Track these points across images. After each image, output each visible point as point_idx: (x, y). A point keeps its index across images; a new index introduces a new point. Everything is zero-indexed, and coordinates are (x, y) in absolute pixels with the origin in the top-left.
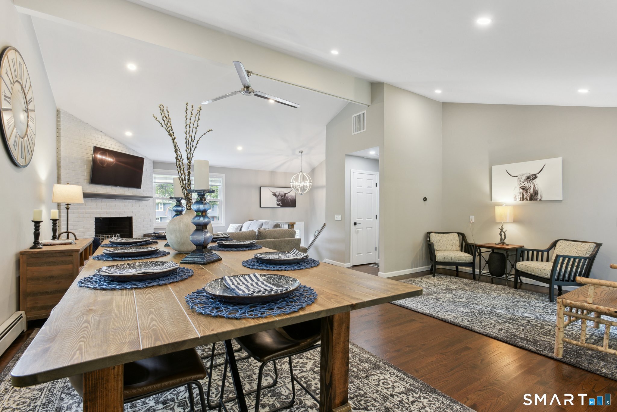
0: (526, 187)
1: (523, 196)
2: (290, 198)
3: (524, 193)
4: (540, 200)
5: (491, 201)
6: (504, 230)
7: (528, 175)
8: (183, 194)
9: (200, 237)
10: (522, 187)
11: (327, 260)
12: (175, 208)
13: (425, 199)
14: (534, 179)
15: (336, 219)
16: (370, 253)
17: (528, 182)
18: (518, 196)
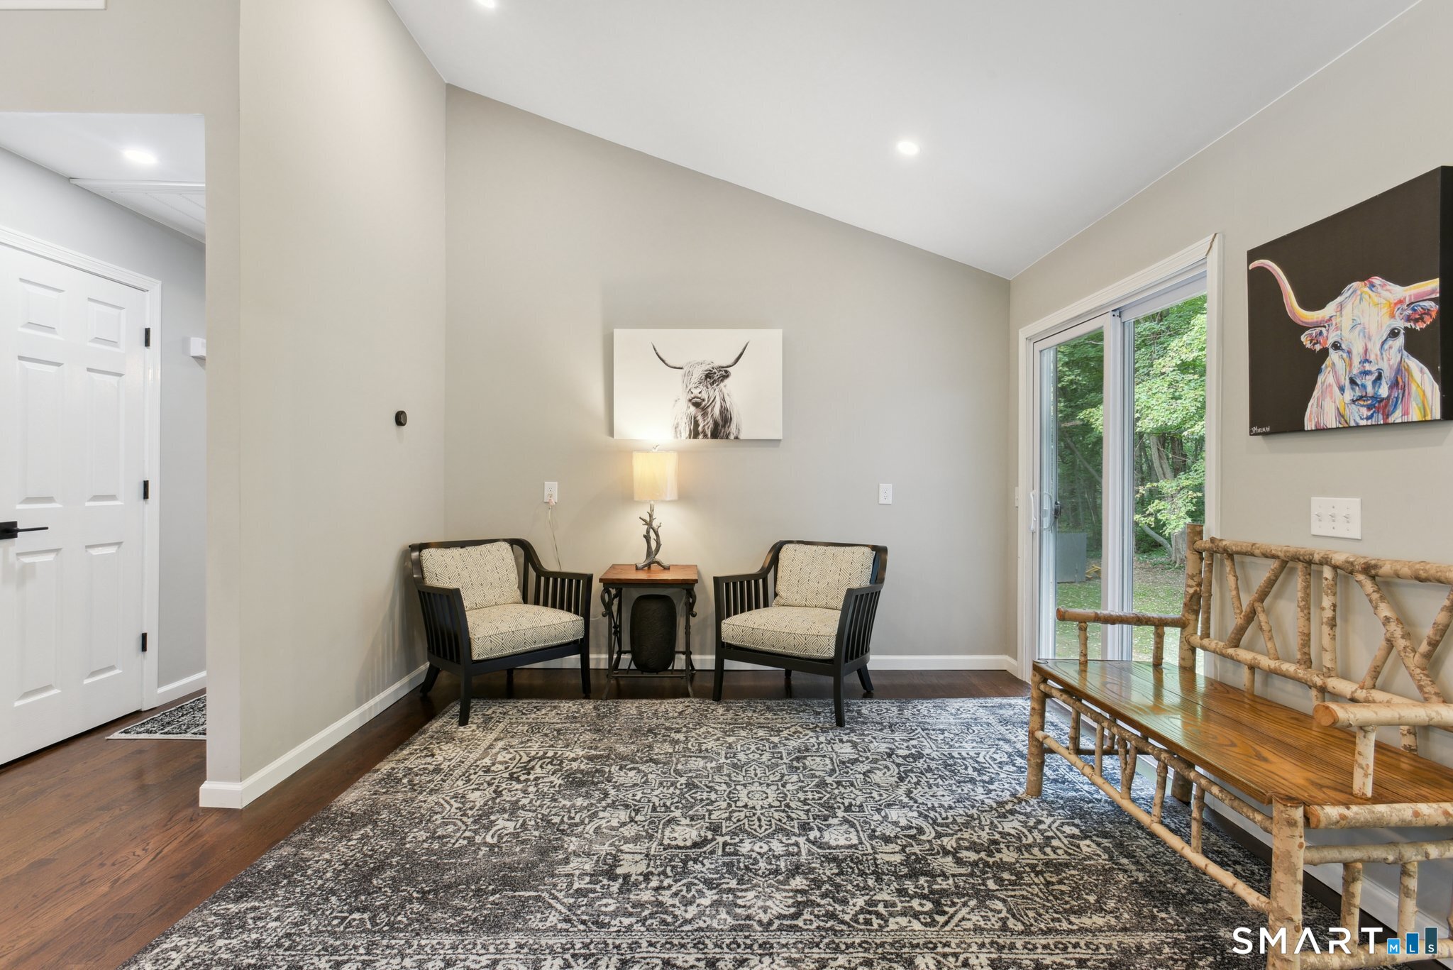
0: (704, 400)
1: (696, 424)
3: (700, 418)
4: (737, 438)
5: (611, 438)
6: (655, 524)
7: (709, 367)
10: (694, 400)
13: (400, 419)
14: (722, 381)
16: (111, 668)
17: (709, 386)
18: (684, 424)
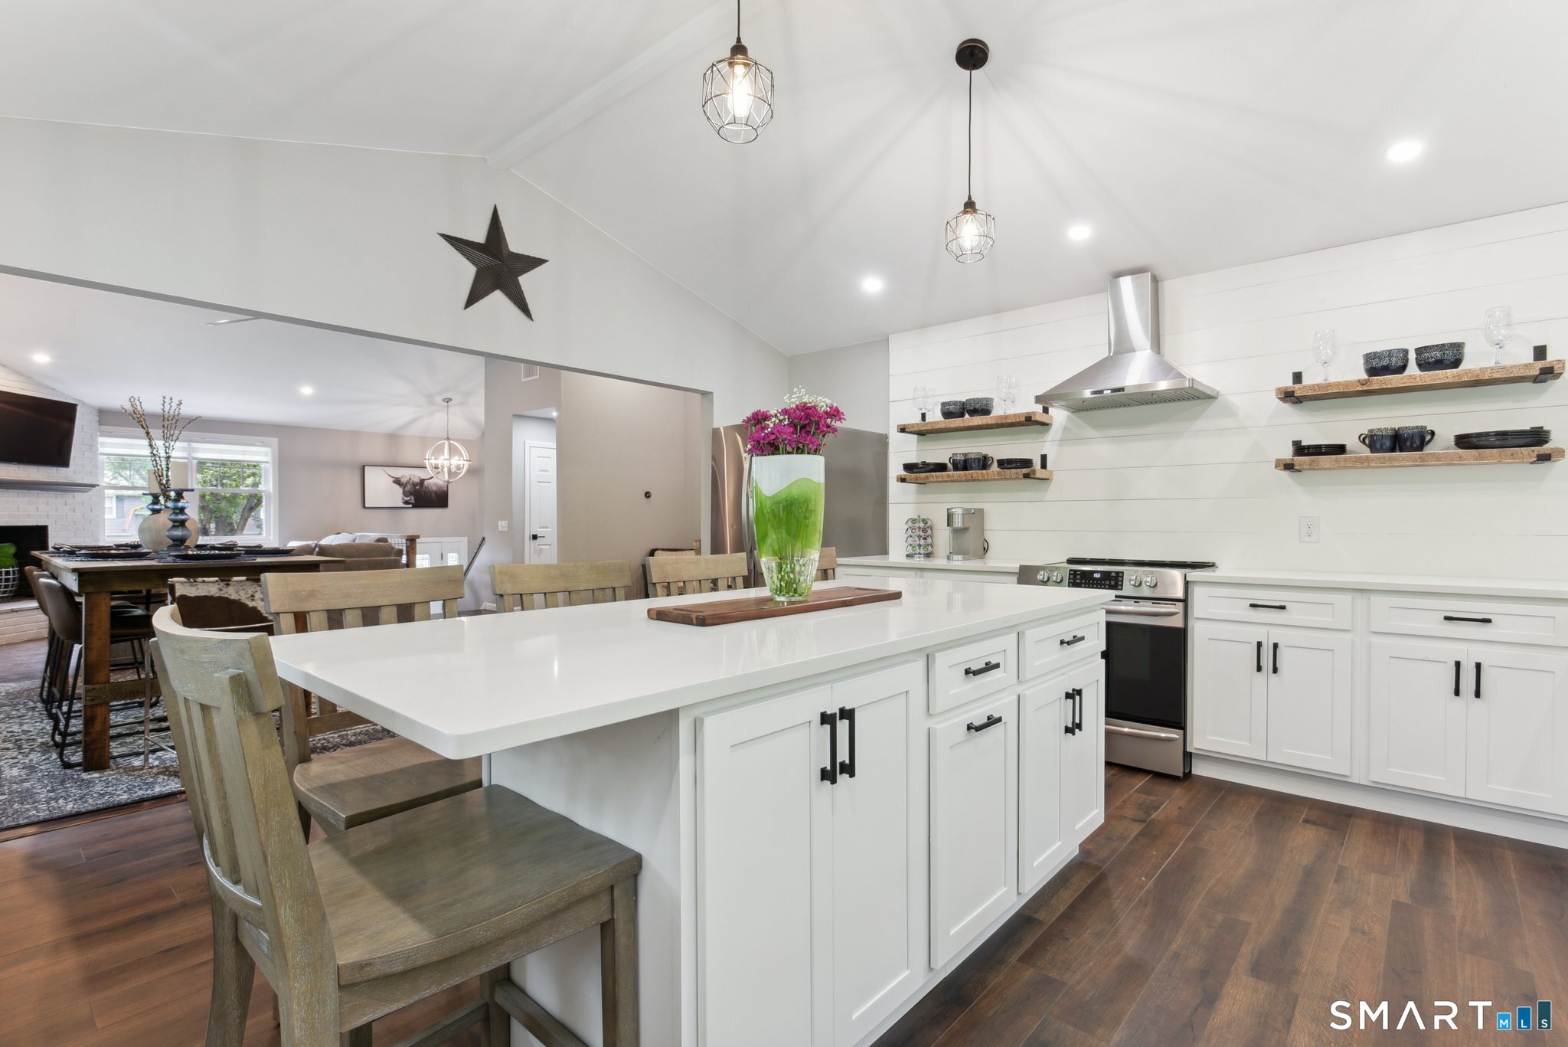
2: (434, 489)
8: (157, 486)
9: (178, 533)
11: (488, 604)
12: (151, 507)
13: (648, 495)
15: (500, 529)
